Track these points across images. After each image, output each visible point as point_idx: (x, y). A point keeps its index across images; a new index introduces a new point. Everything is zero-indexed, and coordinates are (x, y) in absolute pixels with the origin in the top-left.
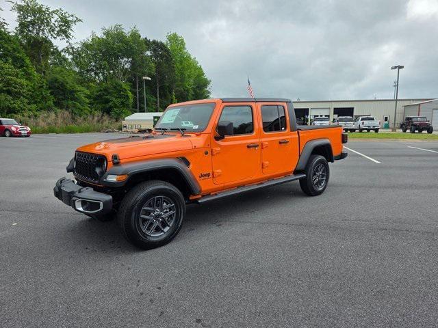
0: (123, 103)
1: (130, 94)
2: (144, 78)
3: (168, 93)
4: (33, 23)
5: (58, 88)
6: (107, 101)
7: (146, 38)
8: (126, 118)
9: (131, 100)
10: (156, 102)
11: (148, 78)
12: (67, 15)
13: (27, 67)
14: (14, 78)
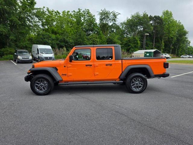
0: (135, 46)
1: (139, 42)
2: (145, 34)
3: (160, 40)
4: (104, 18)
5: (110, 41)
6: (129, 45)
7: (151, 16)
8: (134, 53)
9: (139, 45)
10: (153, 45)
11: (147, 34)
12: (115, 13)
13: (100, 35)
14: (95, 39)
